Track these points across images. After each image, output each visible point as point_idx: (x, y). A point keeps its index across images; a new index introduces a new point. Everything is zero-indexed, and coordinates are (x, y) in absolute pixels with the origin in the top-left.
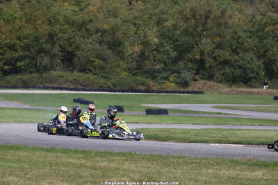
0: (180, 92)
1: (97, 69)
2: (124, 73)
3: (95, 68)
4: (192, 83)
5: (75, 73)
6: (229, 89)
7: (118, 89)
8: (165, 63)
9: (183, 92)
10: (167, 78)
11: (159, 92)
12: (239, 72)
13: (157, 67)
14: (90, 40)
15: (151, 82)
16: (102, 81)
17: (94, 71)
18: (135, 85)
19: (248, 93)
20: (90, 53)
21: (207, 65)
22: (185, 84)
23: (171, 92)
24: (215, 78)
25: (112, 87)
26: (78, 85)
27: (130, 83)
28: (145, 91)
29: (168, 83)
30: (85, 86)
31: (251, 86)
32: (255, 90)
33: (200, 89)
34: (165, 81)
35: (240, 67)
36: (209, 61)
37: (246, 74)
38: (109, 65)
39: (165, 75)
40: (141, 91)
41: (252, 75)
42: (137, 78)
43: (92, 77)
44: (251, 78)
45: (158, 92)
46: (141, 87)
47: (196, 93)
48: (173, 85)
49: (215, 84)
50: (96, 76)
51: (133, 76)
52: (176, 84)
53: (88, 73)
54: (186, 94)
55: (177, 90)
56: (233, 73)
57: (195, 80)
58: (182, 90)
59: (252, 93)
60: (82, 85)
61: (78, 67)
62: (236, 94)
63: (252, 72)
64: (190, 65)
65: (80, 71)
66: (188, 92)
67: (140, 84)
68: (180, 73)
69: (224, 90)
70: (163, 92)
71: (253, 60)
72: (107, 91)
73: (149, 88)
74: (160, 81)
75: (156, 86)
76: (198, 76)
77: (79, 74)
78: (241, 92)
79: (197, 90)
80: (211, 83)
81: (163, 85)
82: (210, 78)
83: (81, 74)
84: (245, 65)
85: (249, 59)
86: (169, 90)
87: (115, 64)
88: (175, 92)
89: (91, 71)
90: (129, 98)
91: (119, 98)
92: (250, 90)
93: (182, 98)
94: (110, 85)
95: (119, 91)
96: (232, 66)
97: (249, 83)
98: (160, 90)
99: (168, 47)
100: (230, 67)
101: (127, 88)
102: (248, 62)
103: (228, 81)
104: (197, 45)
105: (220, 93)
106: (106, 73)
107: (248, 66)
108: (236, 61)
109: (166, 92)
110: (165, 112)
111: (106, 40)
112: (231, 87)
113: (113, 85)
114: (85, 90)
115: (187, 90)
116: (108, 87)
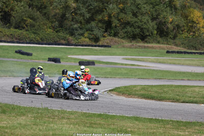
0: (92, 46)
1: (29, 27)
2: (49, 30)
3: (27, 26)
4: (102, 39)
5: (11, 29)
6: (130, 44)
7: (45, 42)
8: (81, 23)
9: (95, 46)
10: (82, 35)
11: (76, 46)
12: (138, 30)
13: (75, 26)
14: (22, 3)
15: (70, 38)
16: (33, 36)
17: (26, 28)
18: (58, 39)
19: (145, 47)
20: (23, 13)
21: (114, 25)
22: (96, 40)
23: (86, 46)
24: (119, 35)
25: (40, 40)
26: (14, 39)
27: (54, 37)
28: (66, 45)
29: (83, 39)
30: (19, 39)
31: (146, 42)
32: (150, 45)
33: (108, 43)
34: (81, 37)
35: (139, 27)
36: (115, 22)
37: (143, 33)
38: (38, 23)
39: (81, 32)
40: (63, 45)
41: (148, 34)
42: (60, 34)
43: (25, 33)
44: (147, 36)
46: (63, 42)
47: (105, 46)
48: (87, 40)
49: (119, 39)
50: (27, 32)
51: (57, 32)
52: (90, 39)
53: (21, 30)
54: (97, 48)
55: (90, 44)
56: (133, 32)
57: (104, 37)
58: (94, 44)
59: (148, 47)
60: (16, 39)
61: (14, 25)
62: (136, 48)
63: (148, 31)
64: (100, 25)
65: (16, 28)
66: (99, 46)
67: (62, 39)
68: (92, 31)
69: (127, 45)
70: (79, 45)
71: (148, 22)
72: (36, 44)
73: (68, 42)
74: (77, 36)
75: (74, 40)
76: (106, 33)
77: (14, 30)
78: (139, 46)
79: (105, 44)
80: (116, 39)
81: (80, 40)
82: (115, 35)
83: (16, 30)
84: (142, 25)
85: (145, 21)
86: (84, 44)
87: (42, 23)
88: (89, 46)
89: (24, 28)
90: (55, 50)
91: (48, 50)
92: (146, 45)
94: (39, 39)
95: (46, 44)
96: (132, 26)
97: (146, 40)
98: (77, 44)
99: (84, 10)
100: (131, 27)
101: (52, 42)
102: (145, 23)
103: (129, 38)
104: (106, 9)
105: (124, 47)
106: (36, 30)
107: (145, 26)
108: (135, 22)
109: (82, 46)
110: (92, 63)
111: (34, 4)
112: (131, 42)
113: (41, 39)
114: (19, 43)
115: (98, 44)
116: (37, 41)
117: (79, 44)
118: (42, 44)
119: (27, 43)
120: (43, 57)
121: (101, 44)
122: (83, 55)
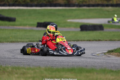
0: (103, 5)
7: (36, 3)
9: (107, 6)
23: (93, 6)
28: (65, 5)
45: (79, 5)
46: (61, 1)
54: (110, 8)
55: (100, 3)
58: (106, 3)
66: (112, 5)
70: (84, 6)
72: (23, 6)
73: (69, 1)
86: (91, 3)
88: (98, 5)
90: (50, 13)
91: (39, 13)
93: (108, 11)
95: (36, 6)
98: (81, 3)
101: (44, 2)
109: (89, 6)
110: (99, 28)
115: (111, 2)
116: (24, 2)
117: (84, 3)
118: (31, 6)
119: (10, 5)
120: (31, 23)
121: (115, 3)
122: (89, 18)
